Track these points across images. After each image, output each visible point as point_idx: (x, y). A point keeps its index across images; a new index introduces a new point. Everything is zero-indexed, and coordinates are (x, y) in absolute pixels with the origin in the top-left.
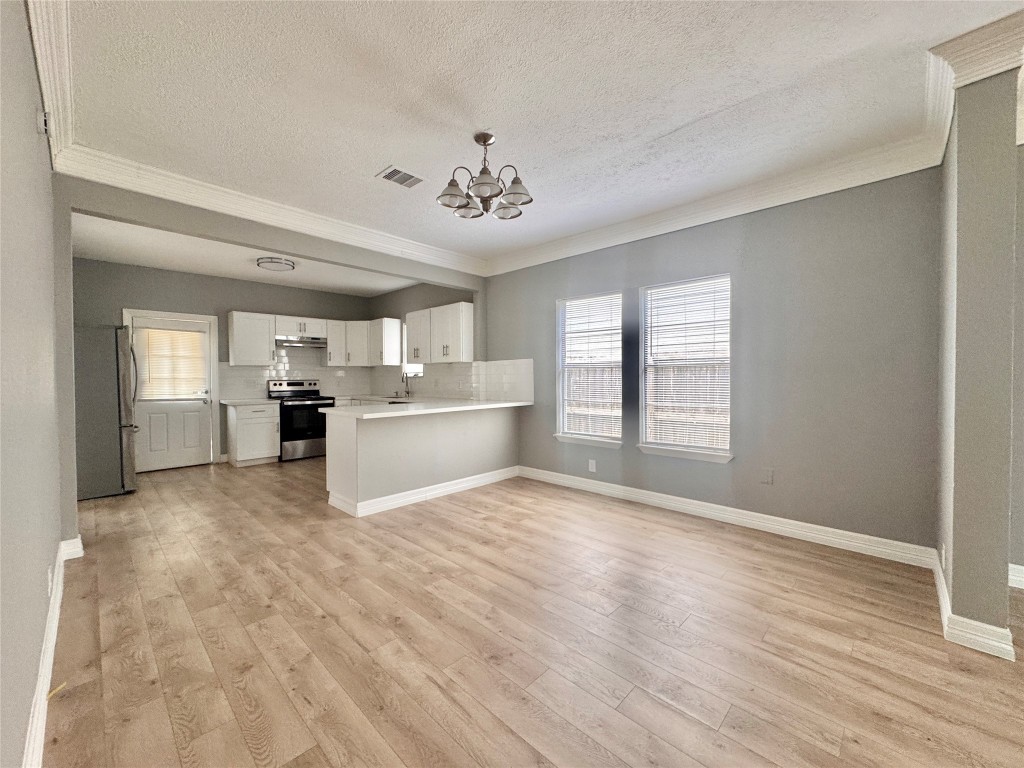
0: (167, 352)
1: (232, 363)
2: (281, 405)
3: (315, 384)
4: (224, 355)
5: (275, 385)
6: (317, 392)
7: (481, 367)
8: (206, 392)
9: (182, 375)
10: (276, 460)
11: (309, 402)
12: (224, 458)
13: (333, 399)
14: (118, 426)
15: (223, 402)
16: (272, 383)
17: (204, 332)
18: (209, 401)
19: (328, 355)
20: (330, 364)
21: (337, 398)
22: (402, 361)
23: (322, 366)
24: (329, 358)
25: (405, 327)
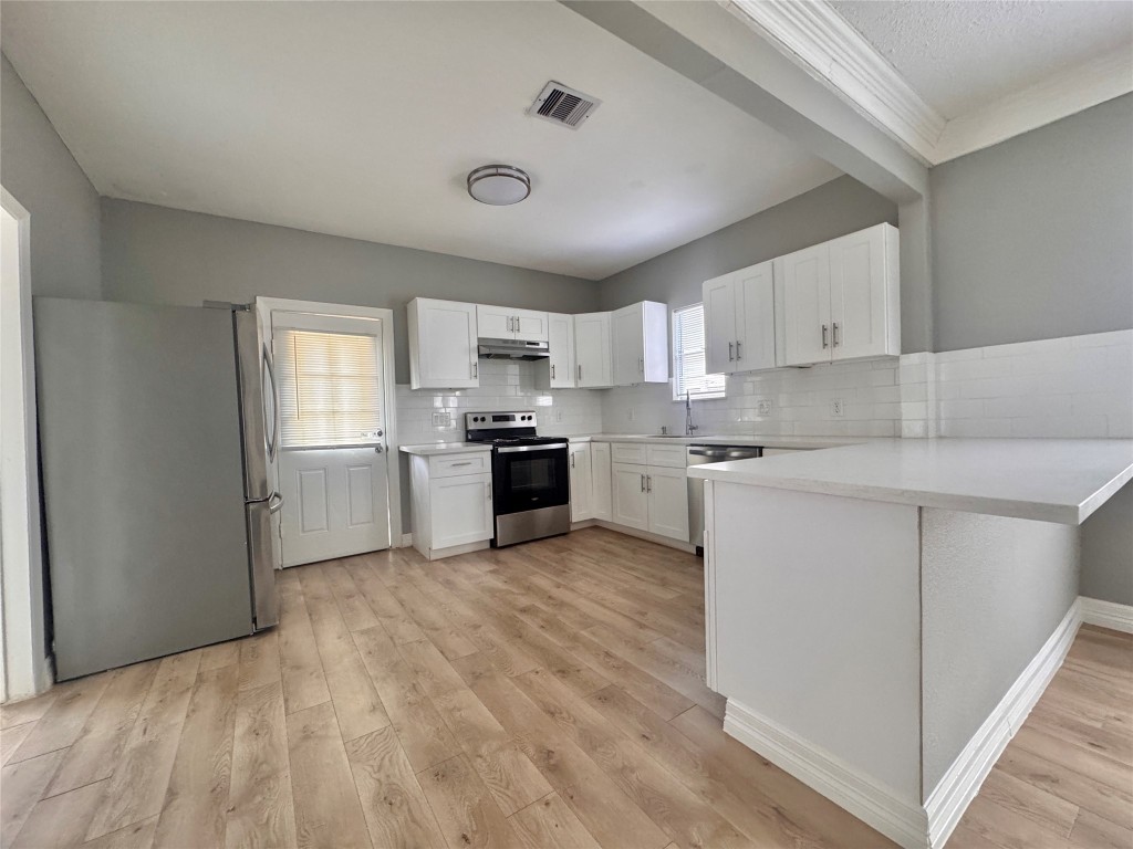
0: (321, 370)
1: (415, 386)
2: (494, 453)
3: (530, 418)
4: (403, 375)
6: (532, 430)
7: (918, 363)
8: (380, 434)
9: (346, 407)
10: (488, 546)
11: (524, 449)
12: (407, 540)
13: (564, 440)
14: (242, 501)
15: (404, 449)
16: (470, 417)
17: (375, 336)
18: (384, 448)
19: (551, 370)
20: (554, 384)
21: (571, 440)
22: (670, 375)
23: (536, 389)
24: (551, 375)
25: (675, 316)
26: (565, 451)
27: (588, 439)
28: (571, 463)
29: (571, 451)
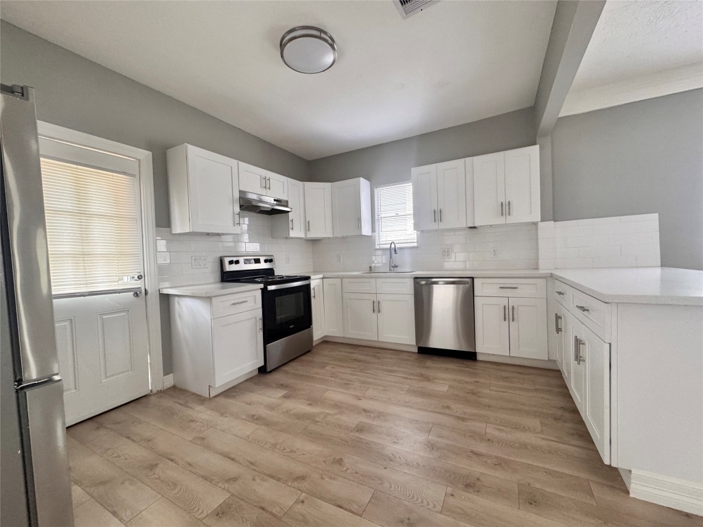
2: (264, 291)
3: (271, 260)
5: (231, 262)
6: (272, 271)
7: (547, 228)
8: (140, 277)
10: (258, 373)
12: (169, 381)
13: (308, 278)
14: (12, 386)
15: (165, 291)
16: (227, 260)
17: (132, 175)
18: (143, 291)
19: (290, 223)
20: (292, 234)
21: (312, 277)
22: (373, 230)
23: (273, 238)
24: (291, 226)
25: (377, 191)
26: (308, 286)
27: (321, 276)
28: (312, 295)
29: (312, 287)
